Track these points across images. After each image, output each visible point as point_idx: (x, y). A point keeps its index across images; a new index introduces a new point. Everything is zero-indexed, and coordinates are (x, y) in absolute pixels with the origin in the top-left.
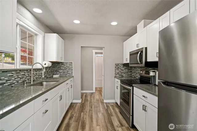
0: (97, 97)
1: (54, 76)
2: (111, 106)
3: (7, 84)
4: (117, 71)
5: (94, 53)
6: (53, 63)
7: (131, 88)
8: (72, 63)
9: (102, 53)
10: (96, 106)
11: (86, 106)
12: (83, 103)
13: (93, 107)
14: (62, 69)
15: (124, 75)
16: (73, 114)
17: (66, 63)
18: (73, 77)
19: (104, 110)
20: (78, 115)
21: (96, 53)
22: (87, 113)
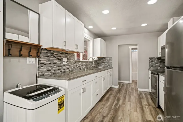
0: (133, 86)
1: (99, 67)
2: (144, 93)
4: (151, 64)
5: (130, 49)
6: (99, 58)
7: (157, 76)
8: (111, 58)
9: (137, 49)
10: (130, 92)
11: (122, 91)
12: (120, 89)
13: (128, 92)
14: (104, 62)
15: (159, 68)
16: (112, 93)
17: (107, 58)
18: (112, 68)
19: (137, 95)
20: (115, 94)
21: (132, 49)
22: (123, 95)
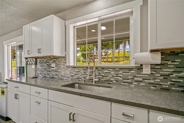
3: (75, 77)
